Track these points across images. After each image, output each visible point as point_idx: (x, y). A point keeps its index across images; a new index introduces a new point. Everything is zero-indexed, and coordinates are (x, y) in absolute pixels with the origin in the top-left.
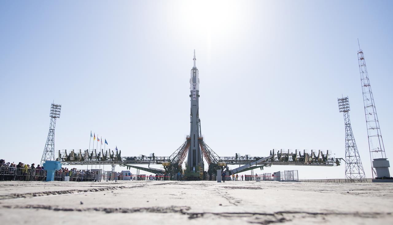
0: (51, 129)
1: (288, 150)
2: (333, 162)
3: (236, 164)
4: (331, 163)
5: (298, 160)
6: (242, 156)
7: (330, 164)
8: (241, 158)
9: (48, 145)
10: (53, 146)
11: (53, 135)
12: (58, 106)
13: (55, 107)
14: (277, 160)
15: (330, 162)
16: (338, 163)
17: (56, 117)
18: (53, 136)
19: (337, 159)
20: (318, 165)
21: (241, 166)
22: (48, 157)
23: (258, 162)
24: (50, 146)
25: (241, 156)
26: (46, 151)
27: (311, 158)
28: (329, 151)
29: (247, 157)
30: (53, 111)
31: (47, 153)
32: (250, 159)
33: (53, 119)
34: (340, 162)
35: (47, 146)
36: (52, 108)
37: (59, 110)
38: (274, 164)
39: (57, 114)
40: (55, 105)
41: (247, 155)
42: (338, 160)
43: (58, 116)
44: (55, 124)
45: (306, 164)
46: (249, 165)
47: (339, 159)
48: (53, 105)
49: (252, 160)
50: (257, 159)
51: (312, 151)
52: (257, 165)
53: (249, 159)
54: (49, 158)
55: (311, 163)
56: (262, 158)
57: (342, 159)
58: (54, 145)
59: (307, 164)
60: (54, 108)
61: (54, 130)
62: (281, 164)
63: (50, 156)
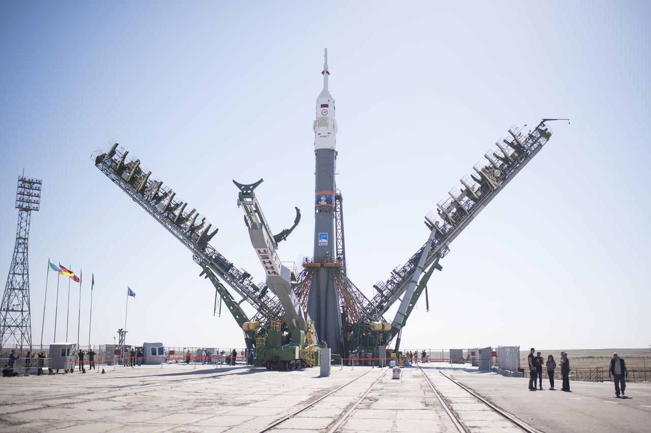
0: (20, 238)
1: (449, 193)
2: (536, 141)
3: (391, 304)
4: (535, 145)
5: (479, 194)
6: (388, 282)
7: (535, 149)
8: (390, 287)
9: (14, 274)
10: (25, 277)
11: (26, 251)
12: (34, 183)
13: (27, 185)
14: (449, 227)
15: (532, 145)
16: (546, 135)
17: (30, 210)
18: (25, 254)
19: (537, 128)
20: (518, 169)
21: (402, 297)
22: (15, 302)
23: (421, 263)
24: (18, 278)
25: (385, 282)
26: (11, 289)
27: (496, 171)
28: (513, 131)
29: (398, 274)
30: (23, 194)
31: (13, 294)
32: (405, 271)
33: (25, 214)
34: (547, 129)
35: (11, 276)
36: (21, 187)
37: (37, 192)
38: (450, 240)
39: (33, 201)
40: (27, 179)
41: (394, 271)
42: (542, 128)
43: (36, 205)
44: (28, 226)
45: (499, 189)
46: (411, 284)
47: (540, 125)
48: (23, 180)
49: (408, 270)
50: (415, 260)
51: (486, 158)
52: (427, 270)
53: (403, 275)
54: (17, 305)
55: (504, 178)
56: (423, 249)
57: (545, 120)
58: (28, 274)
59: (499, 186)
60: (24, 187)
61: (27, 239)
62: (461, 229)
63: (21, 299)
